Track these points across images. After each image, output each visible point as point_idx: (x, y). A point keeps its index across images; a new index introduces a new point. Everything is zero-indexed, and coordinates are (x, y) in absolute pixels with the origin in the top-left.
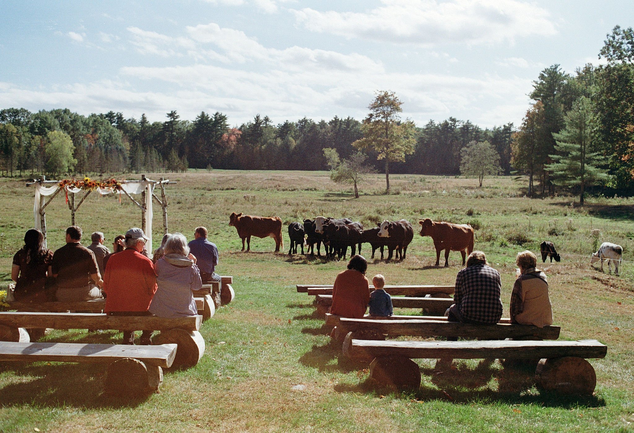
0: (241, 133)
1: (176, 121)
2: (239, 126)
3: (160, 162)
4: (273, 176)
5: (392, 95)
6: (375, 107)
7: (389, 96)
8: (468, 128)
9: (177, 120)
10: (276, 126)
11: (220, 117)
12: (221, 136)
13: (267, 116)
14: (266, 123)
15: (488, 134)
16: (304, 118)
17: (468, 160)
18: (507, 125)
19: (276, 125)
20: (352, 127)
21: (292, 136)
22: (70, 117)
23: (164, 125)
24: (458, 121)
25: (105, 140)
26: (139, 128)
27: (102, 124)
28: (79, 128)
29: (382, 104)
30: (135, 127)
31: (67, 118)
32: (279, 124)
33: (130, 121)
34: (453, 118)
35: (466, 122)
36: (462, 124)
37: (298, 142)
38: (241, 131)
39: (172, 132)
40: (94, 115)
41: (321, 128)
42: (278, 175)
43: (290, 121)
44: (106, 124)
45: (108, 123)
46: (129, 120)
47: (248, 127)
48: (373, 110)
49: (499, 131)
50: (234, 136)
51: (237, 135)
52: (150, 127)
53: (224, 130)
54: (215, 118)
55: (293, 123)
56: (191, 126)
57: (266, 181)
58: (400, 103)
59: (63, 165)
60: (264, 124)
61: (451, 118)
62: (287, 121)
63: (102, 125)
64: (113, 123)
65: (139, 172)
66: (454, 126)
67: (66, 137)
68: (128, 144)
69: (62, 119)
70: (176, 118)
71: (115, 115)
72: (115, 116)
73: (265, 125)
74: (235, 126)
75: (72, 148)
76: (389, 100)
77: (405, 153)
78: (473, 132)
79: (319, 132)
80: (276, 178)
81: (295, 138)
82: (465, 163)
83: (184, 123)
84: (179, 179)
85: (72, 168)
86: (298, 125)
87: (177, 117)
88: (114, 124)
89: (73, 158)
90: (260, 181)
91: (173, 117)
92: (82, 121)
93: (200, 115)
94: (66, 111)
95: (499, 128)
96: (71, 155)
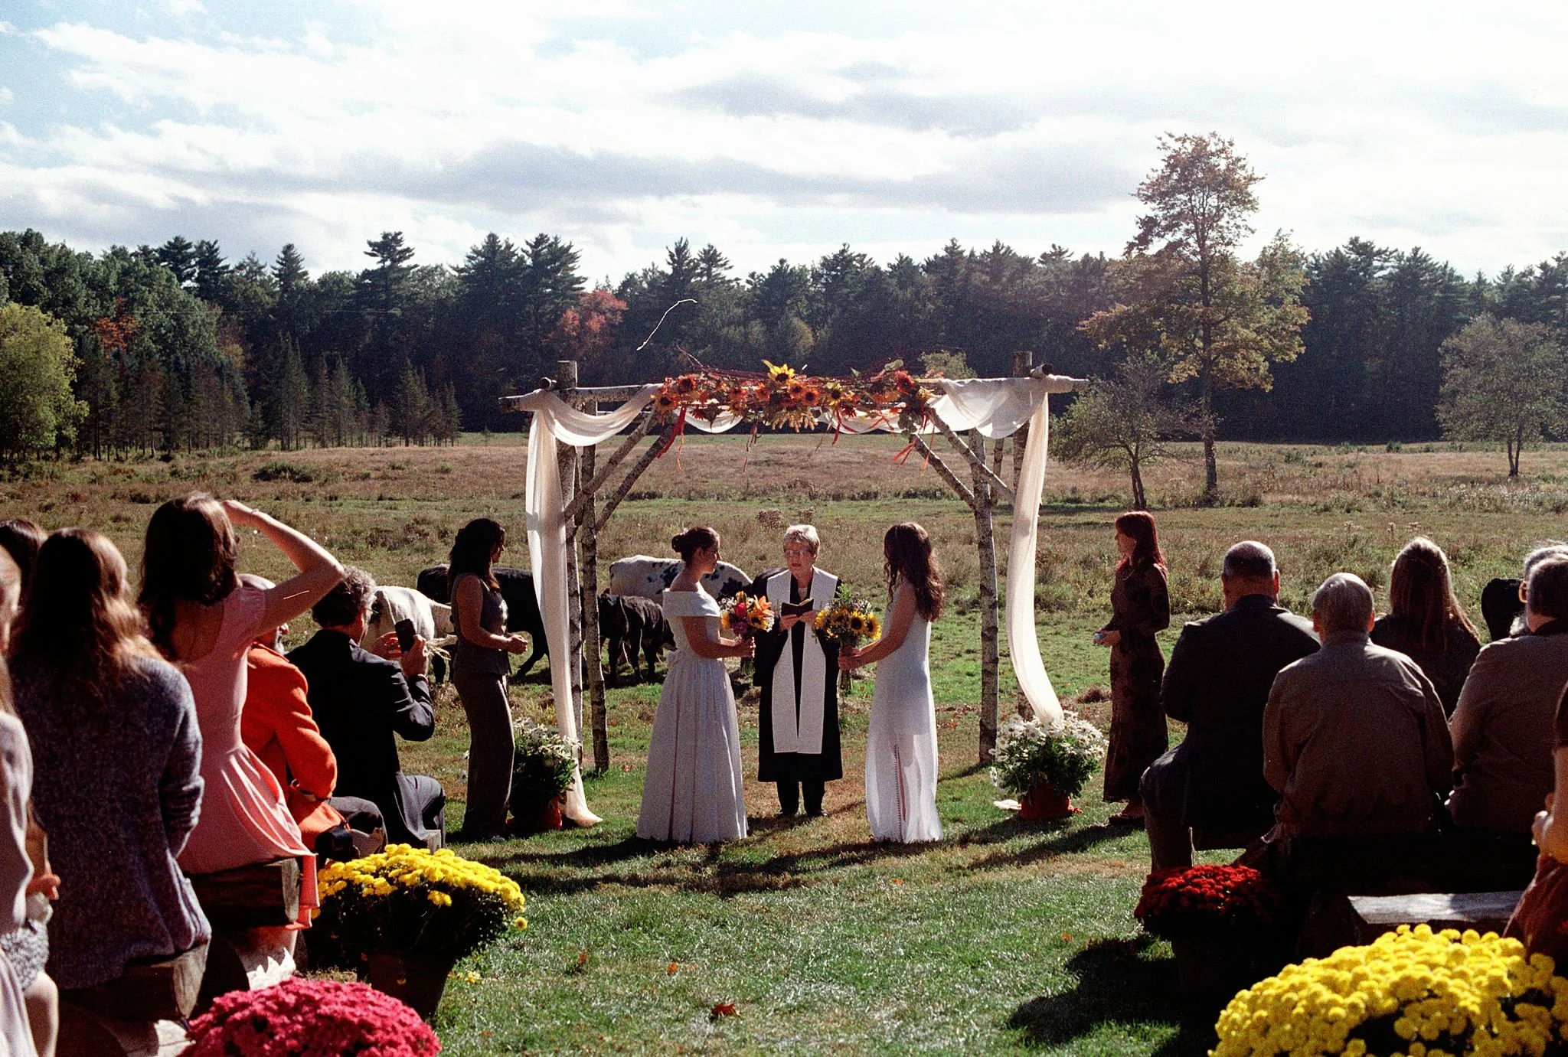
0: (623, 305)
1: (402, 269)
2: (616, 285)
3: (360, 408)
4: (772, 452)
5: (1222, 151)
6: (1163, 195)
7: (1213, 154)
8: (1416, 276)
9: (404, 264)
10: (742, 283)
11: (550, 252)
12: (558, 317)
13: (711, 247)
14: (709, 269)
15: (1487, 295)
16: (843, 251)
17: (1466, 382)
18: (1554, 264)
19: (744, 277)
20: (1011, 280)
21: (799, 314)
22: (43, 261)
23: (358, 283)
24: (1379, 253)
25: (159, 339)
26: (272, 295)
27: (149, 280)
28: (75, 297)
29: (1186, 184)
30: (259, 290)
31: (32, 262)
32: (752, 275)
33: (244, 273)
34: (1362, 240)
35: (1408, 254)
36: (1393, 262)
37: (822, 333)
38: (626, 300)
39: (387, 305)
40: (119, 253)
41: (902, 286)
42: (789, 447)
43: (793, 263)
44: (164, 282)
45: (169, 280)
46: (241, 267)
47: (645, 285)
48: (1154, 205)
49: (1527, 286)
50: (602, 318)
51: (609, 315)
52: (312, 290)
53: (565, 296)
54: (535, 256)
55: (803, 270)
56: (451, 285)
57: (752, 469)
58: (1251, 179)
59: (40, 423)
60: (701, 275)
61: (1354, 242)
62: (782, 261)
63: (150, 285)
64: (184, 280)
65: (293, 444)
66: (1365, 269)
67: (49, 324)
68: (237, 349)
69: (18, 266)
70: (400, 260)
71: (192, 250)
72: (192, 256)
73: (705, 279)
74: (603, 283)
75: (69, 364)
76: (1211, 169)
77: (1269, 358)
78: (1434, 288)
79: (896, 300)
80: (785, 459)
81: (812, 321)
82: (1455, 393)
83: (428, 273)
84: (448, 465)
85: (71, 432)
86: (821, 276)
87: (407, 253)
88: (188, 283)
89: (72, 397)
90: (731, 470)
91: (391, 257)
92: (83, 275)
93: (480, 242)
94: (30, 240)
95: (1524, 275)
96: (66, 385)
